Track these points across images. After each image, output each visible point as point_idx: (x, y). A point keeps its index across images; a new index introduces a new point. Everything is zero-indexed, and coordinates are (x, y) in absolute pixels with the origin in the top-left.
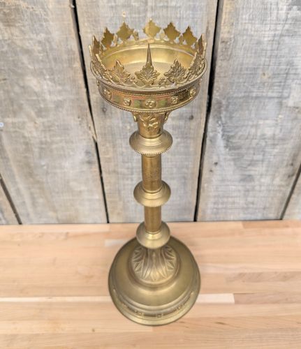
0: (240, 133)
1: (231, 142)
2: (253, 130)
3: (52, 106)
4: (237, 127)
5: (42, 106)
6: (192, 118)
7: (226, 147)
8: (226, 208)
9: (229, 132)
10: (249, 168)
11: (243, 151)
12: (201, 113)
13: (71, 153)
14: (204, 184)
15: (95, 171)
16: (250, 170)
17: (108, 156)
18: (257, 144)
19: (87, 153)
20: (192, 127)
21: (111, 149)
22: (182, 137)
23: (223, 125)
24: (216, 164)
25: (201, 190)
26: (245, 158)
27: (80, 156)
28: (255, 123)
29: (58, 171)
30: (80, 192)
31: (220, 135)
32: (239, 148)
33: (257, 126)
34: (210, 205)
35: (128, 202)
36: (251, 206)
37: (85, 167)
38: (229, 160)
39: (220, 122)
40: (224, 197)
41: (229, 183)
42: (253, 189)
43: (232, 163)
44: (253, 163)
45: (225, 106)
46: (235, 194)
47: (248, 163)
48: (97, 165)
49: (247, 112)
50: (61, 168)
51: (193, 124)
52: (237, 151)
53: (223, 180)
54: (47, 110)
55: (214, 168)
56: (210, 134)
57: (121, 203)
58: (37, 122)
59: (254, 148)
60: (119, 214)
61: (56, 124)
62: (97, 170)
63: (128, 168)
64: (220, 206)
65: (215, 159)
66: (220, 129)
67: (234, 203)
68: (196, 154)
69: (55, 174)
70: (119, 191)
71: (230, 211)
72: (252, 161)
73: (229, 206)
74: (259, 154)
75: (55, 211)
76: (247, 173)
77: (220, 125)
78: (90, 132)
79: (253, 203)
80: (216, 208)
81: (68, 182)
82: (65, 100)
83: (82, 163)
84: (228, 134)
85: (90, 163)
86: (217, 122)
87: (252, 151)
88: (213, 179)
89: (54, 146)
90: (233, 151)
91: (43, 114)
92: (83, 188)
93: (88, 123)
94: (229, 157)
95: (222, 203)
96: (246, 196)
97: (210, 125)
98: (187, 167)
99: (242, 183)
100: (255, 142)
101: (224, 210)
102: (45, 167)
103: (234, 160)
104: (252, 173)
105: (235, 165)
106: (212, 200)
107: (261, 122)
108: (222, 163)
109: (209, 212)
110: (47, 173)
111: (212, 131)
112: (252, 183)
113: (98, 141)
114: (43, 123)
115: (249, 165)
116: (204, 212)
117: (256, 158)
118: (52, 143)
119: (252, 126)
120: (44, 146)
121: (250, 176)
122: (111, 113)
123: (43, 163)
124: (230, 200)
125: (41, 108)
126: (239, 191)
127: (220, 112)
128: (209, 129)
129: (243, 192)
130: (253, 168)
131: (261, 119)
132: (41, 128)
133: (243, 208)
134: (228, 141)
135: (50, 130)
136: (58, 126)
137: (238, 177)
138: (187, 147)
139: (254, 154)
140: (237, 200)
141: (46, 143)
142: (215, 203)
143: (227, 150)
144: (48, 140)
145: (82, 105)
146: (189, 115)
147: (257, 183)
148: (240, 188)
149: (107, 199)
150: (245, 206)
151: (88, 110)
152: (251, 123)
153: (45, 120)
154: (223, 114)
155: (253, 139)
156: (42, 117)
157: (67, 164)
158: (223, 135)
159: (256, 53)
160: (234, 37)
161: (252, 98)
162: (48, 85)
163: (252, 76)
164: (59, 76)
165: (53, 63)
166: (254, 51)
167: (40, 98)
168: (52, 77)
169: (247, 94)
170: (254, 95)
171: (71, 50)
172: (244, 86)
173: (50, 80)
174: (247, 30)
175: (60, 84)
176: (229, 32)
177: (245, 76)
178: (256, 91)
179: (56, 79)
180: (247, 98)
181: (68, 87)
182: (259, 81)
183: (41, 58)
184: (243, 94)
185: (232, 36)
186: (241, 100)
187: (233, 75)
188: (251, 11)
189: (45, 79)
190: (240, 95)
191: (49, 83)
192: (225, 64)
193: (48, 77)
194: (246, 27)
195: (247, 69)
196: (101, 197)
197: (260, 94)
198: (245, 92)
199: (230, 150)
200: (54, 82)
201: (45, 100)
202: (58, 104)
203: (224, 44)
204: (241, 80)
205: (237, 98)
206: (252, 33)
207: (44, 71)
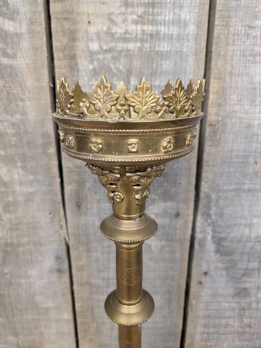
0: (232, 235)
1: (223, 246)
2: (247, 231)
3: (21, 199)
4: (228, 226)
5: (11, 199)
6: (177, 215)
7: (217, 251)
8: (217, 333)
9: (219, 233)
10: (244, 279)
11: (237, 257)
12: (188, 209)
13: (40, 259)
14: (192, 301)
15: (65, 282)
16: (245, 282)
17: (80, 263)
18: (252, 248)
19: (58, 258)
20: (178, 227)
21: (84, 254)
22: (167, 240)
23: (213, 224)
24: (206, 273)
25: (189, 309)
26: (239, 266)
27: (49, 263)
28: (248, 222)
29: (23, 281)
30: (47, 309)
31: (209, 237)
32: (232, 253)
33: (250, 226)
34: (199, 329)
35: (103, 323)
36: (248, 329)
37: (54, 277)
38: (221, 269)
39: (209, 221)
40: (215, 317)
41: (221, 299)
42: (249, 307)
43: (224, 272)
44: (247, 273)
45: (214, 201)
46: (228, 314)
47: (242, 272)
48: (68, 274)
49: (239, 208)
50: (27, 277)
51: (179, 222)
52: (228, 258)
53: (214, 295)
54: (15, 204)
55: (203, 279)
56: (198, 236)
57: (94, 325)
58: (4, 218)
59: (249, 254)
60: (91, 340)
61: (25, 221)
62: (68, 280)
63: (103, 279)
64: (211, 330)
65: (205, 267)
66: (209, 230)
67: (227, 325)
68: (182, 260)
69: (19, 284)
70: (93, 309)
71: (223, 337)
72: (247, 269)
73: (222, 330)
74: (255, 261)
75: (16, 335)
76: (242, 286)
77: (209, 225)
78: (62, 232)
79: (250, 326)
80: (207, 333)
81: (34, 296)
82: (36, 192)
83: (51, 271)
84: (219, 235)
85: (59, 271)
86: (207, 220)
87: (246, 257)
88: (203, 294)
89: (21, 249)
90: (224, 257)
91: (11, 208)
92: (50, 304)
93: (60, 221)
94: (220, 265)
95: (214, 326)
96: (241, 316)
97: (198, 224)
98: (173, 279)
99: (236, 299)
100: (249, 245)
101: (215, 336)
102: (8, 276)
103: (226, 269)
104: (248, 285)
105: (227, 274)
106: (202, 321)
107: (255, 221)
108: (212, 273)
109: (198, 338)
110: (10, 284)
111: (201, 232)
112: (248, 299)
113: (71, 243)
114: (10, 220)
115: (244, 275)
116: (192, 337)
117: (251, 265)
118: (19, 245)
119: (246, 226)
120: (9, 249)
121: (245, 289)
122: (87, 208)
123: (6, 271)
124: (223, 321)
125: (9, 201)
126: (233, 309)
127: (209, 208)
128: (198, 230)
129: (237, 311)
130: (248, 280)
131: (255, 217)
132: (8, 226)
133: (238, 333)
134: (219, 244)
135: (17, 229)
136: (26, 224)
137: (231, 291)
138: (172, 252)
139: (249, 261)
140: (231, 321)
141: (12, 245)
142: (205, 326)
143: (218, 256)
144: (15, 241)
145: (54, 198)
146: (174, 212)
147: (253, 299)
148: (234, 305)
149: (78, 320)
150: (240, 330)
151: (61, 205)
152: (244, 222)
153: (13, 216)
154: (213, 210)
155: (247, 241)
156: (9, 212)
157: (33, 272)
158: (213, 237)
159: (246, 138)
160: (222, 120)
161: (244, 191)
162: (19, 174)
163: (243, 165)
164: (32, 163)
165: (26, 149)
166: (243, 136)
167: (9, 190)
168: (24, 164)
169: (238, 186)
170: (246, 187)
171: (47, 133)
172: (235, 176)
173: (22, 168)
174: (236, 112)
175: (32, 173)
176: (216, 114)
177: (235, 165)
178: (248, 182)
179: (28, 167)
180: (238, 191)
181: (40, 177)
182: (250, 171)
183: (14, 143)
184: (234, 187)
185: (220, 119)
186: (233, 193)
187: (222, 163)
188: (240, 90)
189: (16, 167)
190: (231, 188)
191: (21, 172)
192: (213, 150)
193: (19, 164)
194: (235, 109)
195: (237, 156)
196: (71, 318)
197: (252, 187)
198: (236, 184)
199: (221, 255)
200: (26, 171)
201: (14, 192)
202: (29, 198)
203: (211, 128)
204: (231, 170)
205: (227, 191)
206: (242, 115)
207: (16, 158)
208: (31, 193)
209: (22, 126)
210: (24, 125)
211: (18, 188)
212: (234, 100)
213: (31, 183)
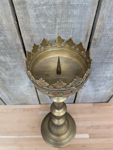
0: (96, 76)
1: (92, 79)
2: (102, 75)
3: (12, 67)
4: (96, 74)
5: (8, 67)
11: (97, 82)
13: (23, 83)
15: (34, 89)
18: (103, 79)
19: (30, 83)
24: (84, 86)
25: (77, 94)
26: (97, 84)
27: (27, 84)
28: (104, 72)
29: (18, 89)
32: (95, 81)
34: (80, 99)
37: (29, 88)
40: (86, 96)
41: (89, 92)
42: (98, 94)
43: (91, 86)
44: (100, 86)
46: (91, 95)
47: (97, 86)
48: (34, 87)
49: (101, 68)
50: (19, 88)
52: (94, 82)
53: (87, 91)
54: (10, 68)
57: (45, 98)
58: (6, 73)
60: (44, 101)
61: (15, 73)
67: (90, 98)
71: (88, 100)
74: (103, 83)
75: (19, 101)
76: (97, 89)
79: (97, 98)
80: (83, 99)
81: (23, 92)
82: (18, 65)
83: (28, 86)
85: (31, 86)
87: (100, 82)
88: (83, 91)
89: (15, 81)
92: (29, 94)
94: (90, 84)
95: (85, 98)
96: (95, 96)
99: (94, 92)
101: (85, 100)
102: (13, 88)
103: (92, 85)
104: (99, 89)
106: (81, 97)
107: (106, 72)
108: (87, 86)
110: (14, 90)
112: (98, 92)
114: (9, 73)
115: (98, 86)
116: (78, 100)
117: (101, 84)
119: (102, 73)
120: (11, 81)
123: (11, 87)
125: (7, 68)
126: (93, 94)
131: (106, 71)
132: (9, 75)
135: (12, 76)
137: (93, 90)
141: (12, 80)
144: (12, 79)
147: (100, 92)
149: (39, 97)
150: (94, 99)
153: (10, 72)
156: (8, 71)
157: (21, 87)
159: (110, 45)
160: (100, 38)
161: (104, 63)
162: (9, 59)
163: (106, 54)
164: (14, 55)
165: (10, 50)
166: (109, 44)
167: (6, 64)
168: (10, 56)
169: (102, 62)
170: (105, 62)
171: (18, 44)
172: (101, 58)
173: (9, 57)
174: (108, 34)
175: (14, 59)
176: (98, 35)
177: (102, 54)
178: (106, 60)
179: (12, 56)
180: (102, 63)
181: (18, 60)
182: (109, 56)
183: (3, 48)
184: (100, 62)
185: (99, 37)
186: (99, 64)
187: (97, 54)
188: (112, 25)
189: (7, 57)
190: (99, 62)
191: (9, 58)
192: (94, 49)
193: (8, 56)
194: (107, 33)
195: (104, 52)
196: (37, 97)
197: (108, 62)
198: (101, 61)
199: (91, 81)
200: (12, 58)
201: (8, 65)
202: (15, 67)
203: (94, 41)
204: (100, 56)
205: (97, 63)
206: (110, 35)
207: (6, 53)
208: (16, 65)
209: (5, 41)
210: (6, 41)
211: (10, 64)
212: (108, 29)
213: (15, 62)
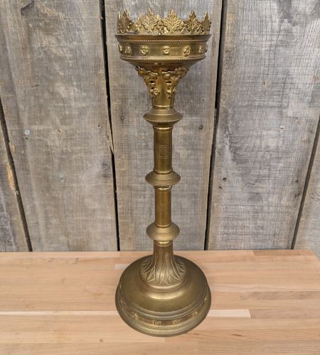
0: (246, 145)
1: (239, 155)
2: (258, 141)
3: (76, 113)
4: (243, 138)
5: (67, 113)
6: (201, 128)
7: (234, 160)
8: (236, 233)
9: (235, 143)
10: (257, 184)
11: (250, 165)
12: (209, 122)
13: (89, 165)
14: (214, 203)
15: (110, 186)
16: (257, 187)
17: (123, 169)
18: (263, 157)
19: (104, 165)
20: (202, 138)
21: (126, 161)
22: (193, 149)
23: (230, 135)
24: (225, 179)
25: (211, 211)
26: (253, 173)
27: (97, 169)
28: (259, 134)
29: (75, 185)
30: (94, 210)
31: (227, 147)
32: (246, 161)
33: (261, 137)
34: (220, 230)
35: (140, 223)
36: (261, 231)
37: (101, 182)
38: (238, 176)
39: (227, 133)
40: (234, 219)
41: (238, 203)
42: (262, 211)
43: (240, 179)
44: (259, 179)
45: (231, 116)
46: (244, 216)
47: (255, 179)
48: (112, 179)
49: (251, 122)
50: (78, 181)
51: (203, 134)
52: (243, 166)
53: (232, 199)
54: (71, 117)
55: (223, 184)
56: (218, 146)
57: (133, 225)
58: (61, 130)
59: (260, 162)
61: (78, 132)
62: (112, 184)
63: (141, 184)
64: (230, 231)
65: (224, 174)
66: (227, 140)
67: (244, 227)
68: (205, 168)
70: (132, 211)
72: (259, 176)
74: (265, 169)
76: (255, 191)
77: (227, 136)
78: (108, 141)
79: (262, 228)
80: (227, 234)
81: (83, 199)
82: (88, 107)
83: (99, 176)
84: (235, 145)
85: (105, 176)
86: (225, 132)
87: (258, 165)
88: (222, 197)
89: (74, 157)
90: (240, 165)
91: (67, 121)
92: (97, 206)
93: (106, 132)
94: (236, 172)
96: (255, 219)
97: (218, 136)
98: (197, 184)
99: (250, 203)
100: (260, 154)
101: (234, 236)
102: (63, 181)
103: (242, 175)
104: (260, 190)
105: (243, 180)
106: (223, 223)
107: (265, 133)
108: (230, 178)
109: (219, 237)
110: (64, 188)
111: (221, 142)
112: (260, 203)
113: (115, 152)
114: (66, 131)
115: (256, 181)
116: (214, 237)
117: (262, 172)
118: (72, 153)
119: (257, 137)
120: (64, 157)
121: (257, 194)
122: (129, 121)
123: (61, 176)
125: (65, 115)
126: (248, 212)
127: (227, 122)
128: (218, 141)
130: (260, 185)
131: (265, 129)
132: (64, 136)
134: (234, 153)
135: (71, 139)
136: (79, 134)
137: (246, 195)
138: (197, 160)
139: (260, 169)
140: (247, 223)
141: (67, 153)
142: (225, 227)
143: (235, 164)
144: (69, 150)
145: (102, 112)
146: (199, 125)
147: (265, 202)
148: (249, 208)
149: (120, 221)
150: (255, 231)
151: (108, 118)
152: (255, 134)
153: (68, 128)
154: (230, 123)
155: (258, 151)
156: (66, 124)
157: (83, 177)
158: (230, 147)
161: (255, 107)
162: (74, 91)
163: (254, 85)
164: (85, 82)
167: (66, 105)
168: (79, 83)
169: (250, 103)
170: (257, 104)
171: (98, 57)
172: (247, 94)
173: (77, 86)
175: (85, 91)
176: (232, 42)
177: (247, 85)
178: (258, 100)
179: (82, 86)
180: (250, 107)
181: (91, 94)
182: (260, 90)
183: (70, 65)
185: (235, 46)
186: (246, 109)
187: (237, 83)
189: (73, 86)
190: (244, 104)
191: (76, 89)
192: (229, 72)
193: (75, 83)
194: (246, 38)
195: (249, 78)
196: (113, 218)
197: (262, 103)
198: (249, 101)
199: (238, 163)
200: (80, 89)
201: (70, 107)
202: (82, 112)
203: (227, 53)
204: (244, 89)
205: (241, 107)
207: (73, 78)
208: (84, 108)
209: (78, 52)
210: (80, 50)
211: (73, 104)
212: (245, 31)
213: (84, 99)
